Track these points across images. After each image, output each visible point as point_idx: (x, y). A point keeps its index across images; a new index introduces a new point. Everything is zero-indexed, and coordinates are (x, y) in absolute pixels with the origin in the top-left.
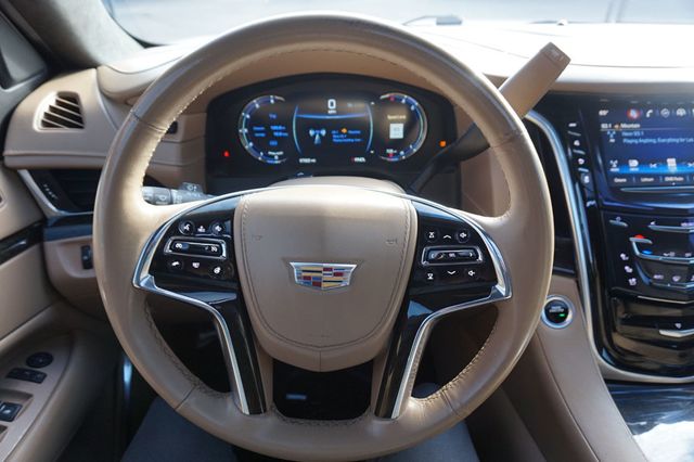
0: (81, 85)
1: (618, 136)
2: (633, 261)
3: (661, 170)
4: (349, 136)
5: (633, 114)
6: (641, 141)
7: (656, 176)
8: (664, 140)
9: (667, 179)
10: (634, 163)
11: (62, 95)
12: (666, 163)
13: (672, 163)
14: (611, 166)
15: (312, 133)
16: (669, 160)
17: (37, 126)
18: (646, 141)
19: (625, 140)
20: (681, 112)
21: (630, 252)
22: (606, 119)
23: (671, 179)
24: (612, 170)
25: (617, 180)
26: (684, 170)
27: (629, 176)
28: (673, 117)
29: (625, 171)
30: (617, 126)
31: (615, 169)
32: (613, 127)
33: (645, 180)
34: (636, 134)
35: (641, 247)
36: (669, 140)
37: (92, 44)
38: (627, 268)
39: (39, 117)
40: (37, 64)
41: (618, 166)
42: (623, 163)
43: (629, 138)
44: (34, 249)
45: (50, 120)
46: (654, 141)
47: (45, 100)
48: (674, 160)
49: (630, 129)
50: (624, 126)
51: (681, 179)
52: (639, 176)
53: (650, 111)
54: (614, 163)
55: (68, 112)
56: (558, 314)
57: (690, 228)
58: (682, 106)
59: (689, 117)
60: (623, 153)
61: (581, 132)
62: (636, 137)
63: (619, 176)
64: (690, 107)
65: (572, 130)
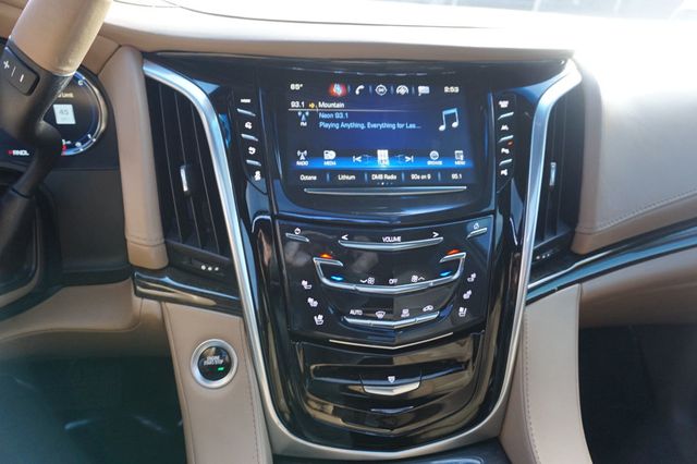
1: (314, 118)
2: (319, 291)
3: (369, 165)
5: (338, 90)
6: (343, 125)
7: (359, 173)
8: (375, 126)
9: (375, 177)
10: (330, 155)
12: (376, 156)
13: (383, 155)
14: (298, 158)
16: (379, 152)
18: (351, 125)
19: (321, 124)
20: (402, 90)
21: (314, 280)
22: (296, 95)
23: (380, 177)
24: (298, 163)
25: (304, 178)
26: (398, 165)
27: (321, 173)
28: (391, 97)
29: (317, 165)
30: (312, 105)
31: (302, 163)
32: (307, 106)
33: (344, 177)
34: (338, 116)
35: (329, 270)
36: (383, 126)
38: (310, 300)
41: (307, 158)
42: (316, 154)
43: (327, 121)
46: (362, 127)
48: (386, 152)
49: (332, 110)
50: (322, 105)
51: (393, 177)
52: (335, 172)
53: (361, 87)
54: (302, 155)
56: (215, 367)
57: (394, 244)
58: (402, 82)
59: (413, 96)
60: (316, 141)
61: (258, 114)
62: (339, 121)
63: (307, 171)
64: (413, 83)
65: (245, 106)
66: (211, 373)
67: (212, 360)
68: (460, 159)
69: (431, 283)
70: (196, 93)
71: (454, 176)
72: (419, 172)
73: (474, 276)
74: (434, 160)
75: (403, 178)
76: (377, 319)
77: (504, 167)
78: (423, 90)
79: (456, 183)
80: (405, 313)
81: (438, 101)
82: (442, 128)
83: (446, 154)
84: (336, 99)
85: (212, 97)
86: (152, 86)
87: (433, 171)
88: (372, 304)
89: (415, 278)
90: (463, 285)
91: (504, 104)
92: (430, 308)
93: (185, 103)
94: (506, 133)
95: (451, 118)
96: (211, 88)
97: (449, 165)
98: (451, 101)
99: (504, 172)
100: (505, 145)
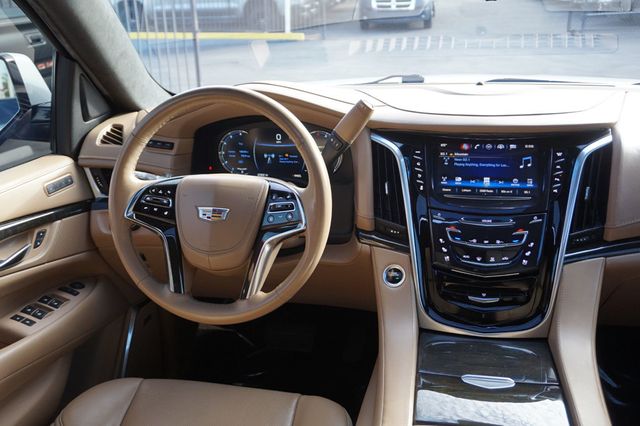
0: (128, 122)
1: (452, 161)
2: (447, 244)
3: (479, 184)
4: (290, 159)
5: (465, 147)
6: (467, 164)
7: (473, 189)
8: (484, 165)
9: (481, 191)
10: (459, 179)
11: (115, 126)
12: (483, 180)
13: (487, 180)
14: (442, 180)
15: (266, 156)
16: (485, 178)
17: (98, 143)
18: (470, 165)
19: (456, 164)
20: (501, 147)
21: (446, 238)
22: (444, 150)
23: (484, 191)
24: (442, 183)
25: (444, 190)
26: (495, 185)
27: (453, 188)
28: (495, 151)
29: (451, 184)
30: (451, 154)
31: (444, 183)
32: (448, 155)
33: (465, 190)
34: (464, 160)
35: (453, 234)
36: (488, 165)
37: (137, 96)
38: (443, 249)
39: (100, 137)
40: (105, 108)
41: (447, 180)
42: (451, 178)
43: (458, 162)
44: (85, 213)
45: (106, 140)
46: (477, 165)
47: (106, 128)
48: (489, 179)
49: (461, 157)
50: (457, 154)
51: (491, 191)
52: (460, 188)
53: (478, 145)
54: (444, 179)
55: (116, 136)
56: (394, 277)
57: (487, 222)
58: (500, 142)
59: (506, 150)
60: (452, 173)
61: (423, 157)
62: (464, 162)
63: (446, 187)
64: (507, 143)
65: (417, 155)
66: (394, 280)
67: (393, 274)
68: (530, 184)
69: (507, 245)
70: (394, 147)
71: (526, 192)
72: (506, 189)
73: (532, 244)
74: (515, 183)
75: (497, 191)
76: (477, 261)
77: (555, 188)
78: (512, 146)
79: (526, 195)
80: (492, 259)
81: (521, 152)
82: (521, 167)
83: (523, 180)
84: (464, 151)
85: (401, 149)
86: (374, 145)
87: (514, 189)
88: (474, 253)
89: (498, 242)
90: (525, 248)
91: (559, 154)
92: (506, 258)
93: (389, 152)
94: (559, 170)
95: (527, 162)
96: (400, 145)
97: (523, 186)
98: (529, 152)
99: (555, 191)
100: (557, 176)
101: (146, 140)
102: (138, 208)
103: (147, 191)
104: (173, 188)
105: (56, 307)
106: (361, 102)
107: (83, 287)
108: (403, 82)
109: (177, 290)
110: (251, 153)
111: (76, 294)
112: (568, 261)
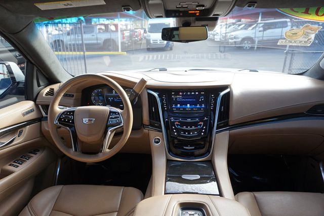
0: (56, 87)
1: (176, 99)
2: (175, 129)
3: (186, 107)
4: (118, 99)
5: (181, 94)
6: (181, 100)
7: (184, 108)
8: (187, 100)
10: (179, 105)
11: (50, 89)
13: (188, 105)
15: (109, 98)
17: (44, 95)
18: (183, 100)
20: (193, 93)
21: (175, 127)
22: (173, 95)
23: (188, 109)
26: (191, 107)
27: (177, 108)
28: (191, 95)
30: (176, 96)
31: (174, 107)
33: (181, 109)
34: (181, 98)
35: (177, 125)
36: (189, 100)
37: (59, 77)
39: (45, 93)
40: (46, 82)
43: (178, 99)
44: (39, 123)
45: (47, 94)
46: (185, 100)
47: (47, 90)
49: (179, 97)
51: (190, 109)
52: (179, 108)
53: (185, 93)
54: (174, 105)
55: (51, 92)
57: (189, 120)
58: (193, 92)
59: (195, 94)
60: (176, 103)
61: (166, 98)
63: (174, 108)
64: (195, 92)
65: (164, 97)
66: (157, 142)
67: (157, 140)
68: (203, 106)
69: (196, 128)
70: (156, 94)
72: (195, 108)
73: (205, 127)
74: (198, 106)
75: (192, 109)
76: (186, 134)
78: (197, 93)
79: (202, 110)
80: (191, 133)
81: (200, 95)
82: (200, 100)
83: (201, 105)
84: (180, 95)
85: (158, 95)
86: (149, 94)
87: (198, 108)
88: (185, 131)
89: (193, 127)
90: (202, 129)
91: (213, 96)
92: (196, 133)
93: (154, 96)
94: (213, 101)
95: (202, 98)
96: (158, 93)
97: (201, 107)
98: (202, 95)
99: (212, 108)
100: (212, 103)
101: (63, 94)
102: (60, 120)
103: (63, 113)
104: (73, 112)
105: (28, 160)
106: (143, 79)
107: (39, 151)
108: (160, 70)
109: (76, 150)
110: (104, 98)
111: (36, 154)
112: (217, 133)
